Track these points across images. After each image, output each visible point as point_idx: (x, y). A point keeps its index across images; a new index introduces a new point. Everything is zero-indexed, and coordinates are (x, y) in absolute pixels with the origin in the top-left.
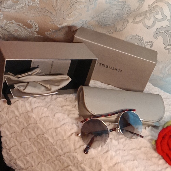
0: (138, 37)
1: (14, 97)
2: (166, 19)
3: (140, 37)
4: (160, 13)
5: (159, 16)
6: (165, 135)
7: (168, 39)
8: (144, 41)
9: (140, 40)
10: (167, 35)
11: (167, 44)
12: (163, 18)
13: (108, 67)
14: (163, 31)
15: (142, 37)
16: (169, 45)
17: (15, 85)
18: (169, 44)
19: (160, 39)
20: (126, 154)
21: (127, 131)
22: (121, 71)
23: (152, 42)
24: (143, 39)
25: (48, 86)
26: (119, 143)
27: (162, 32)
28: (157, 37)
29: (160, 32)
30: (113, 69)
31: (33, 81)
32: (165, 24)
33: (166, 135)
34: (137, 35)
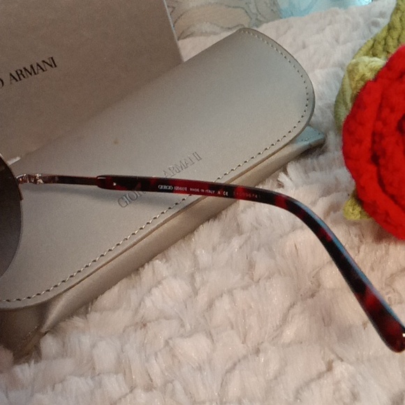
6: (373, 142)
20: (274, 367)
26: (210, 335)
33: (377, 136)
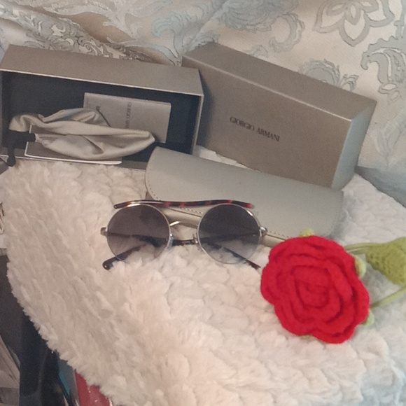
0: (328, 66)
1: (26, 155)
2: (393, 20)
3: (333, 66)
4: (381, 6)
5: (378, 15)
7: (390, 68)
8: (339, 75)
9: (332, 73)
10: (389, 58)
11: (386, 81)
12: (385, 18)
13: (252, 128)
14: (382, 51)
15: (338, 66)
16: (389, 82)
17: (36, 135)
18: (390, 79)
19: (373, 68)
21: (229, 251)
22: (278, 139)
23: (356, 77)
24: (338, 71)
25: (101, 145)
27: (379, 51)
28: (369, 64)
29: (376, 52)
30: (262, 132)
31: (75, 133)
32: (388, 32)
34: (326, 62)
